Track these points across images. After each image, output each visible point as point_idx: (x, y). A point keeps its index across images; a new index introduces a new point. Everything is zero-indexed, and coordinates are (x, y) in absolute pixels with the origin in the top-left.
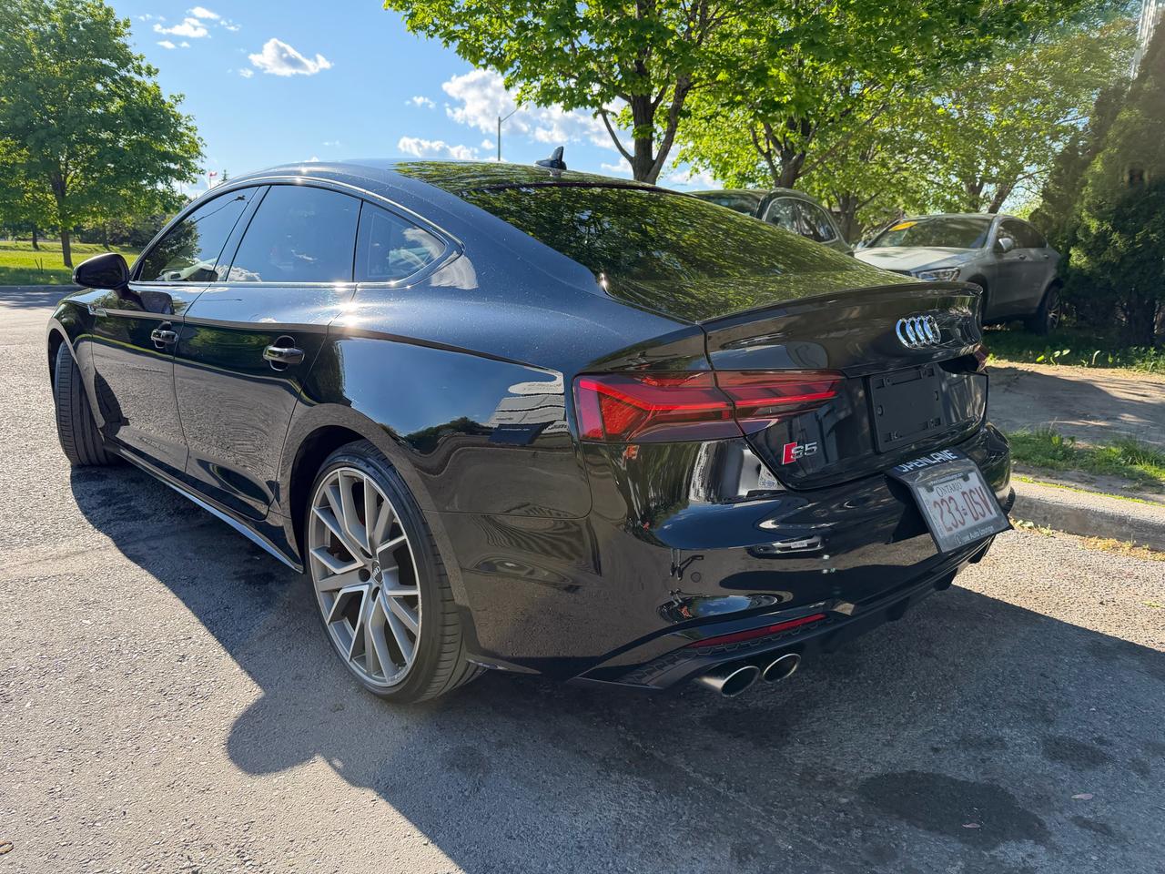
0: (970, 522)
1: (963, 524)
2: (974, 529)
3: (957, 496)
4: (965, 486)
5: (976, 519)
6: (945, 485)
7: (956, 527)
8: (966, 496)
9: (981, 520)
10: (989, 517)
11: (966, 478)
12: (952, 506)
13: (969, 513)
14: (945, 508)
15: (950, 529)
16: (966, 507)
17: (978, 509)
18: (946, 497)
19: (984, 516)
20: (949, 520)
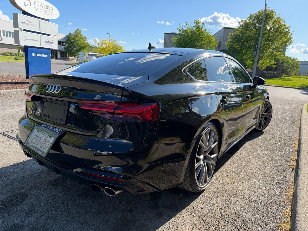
0: (38, 146)
1: (36, 145)
2: (36, 148)
3: (43, 139)
4: (48, 139)
5: (41, 147)
6: (43, 134)
7: (34, 144)
8: (45, 141)
9: (42, 149)
10: (44, 150)
11: (50, 137)
12: (39, 139)
13: (41, 145)
14: (37, 138)
15: (32, 143)
16: (42, 143)
17: (44, 147)
18: (40, 136)
19: (43, 149)
20: (34, 141)
